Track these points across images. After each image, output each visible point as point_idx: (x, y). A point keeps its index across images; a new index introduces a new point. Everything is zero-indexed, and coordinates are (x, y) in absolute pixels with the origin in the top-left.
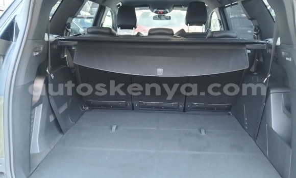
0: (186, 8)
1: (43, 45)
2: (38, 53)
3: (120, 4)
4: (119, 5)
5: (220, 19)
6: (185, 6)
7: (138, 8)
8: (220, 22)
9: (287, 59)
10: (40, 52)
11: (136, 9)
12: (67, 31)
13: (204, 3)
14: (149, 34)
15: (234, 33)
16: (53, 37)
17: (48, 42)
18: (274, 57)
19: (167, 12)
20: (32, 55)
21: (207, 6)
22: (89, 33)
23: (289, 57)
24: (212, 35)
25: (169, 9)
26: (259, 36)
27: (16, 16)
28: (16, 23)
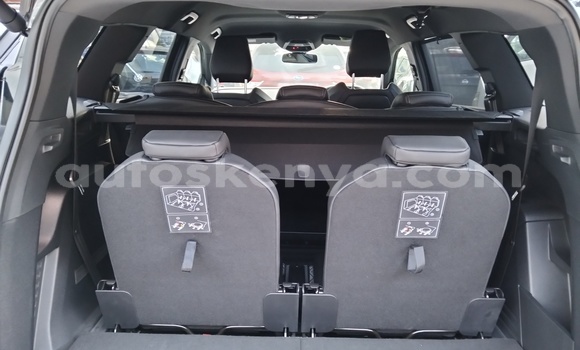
0: (350, 41)
1: (62, 130)
2: (51, 148)
3: (218, 31)
4: (216, 34)
5: (414, 63)
6: (346, 37)
7: (254, 40)
8: (414, 69)
9: (562, 159)
10: (56, 145)
11: (249, 41)
12: (112, 90)
13: (383, 33)
14: (280, 97)
15: (447, 96)
16: (83, 106)
17: (73, 120)
18: (532, 150)
19: (310, 49)
20: (39, 150)
21: (388, 36)
22: (157, 95)
23: (567, 156)
24: (404, 100)
25: (314, 42)
26: (495, 102)
27: (5, 68)
28: (6, 84)
